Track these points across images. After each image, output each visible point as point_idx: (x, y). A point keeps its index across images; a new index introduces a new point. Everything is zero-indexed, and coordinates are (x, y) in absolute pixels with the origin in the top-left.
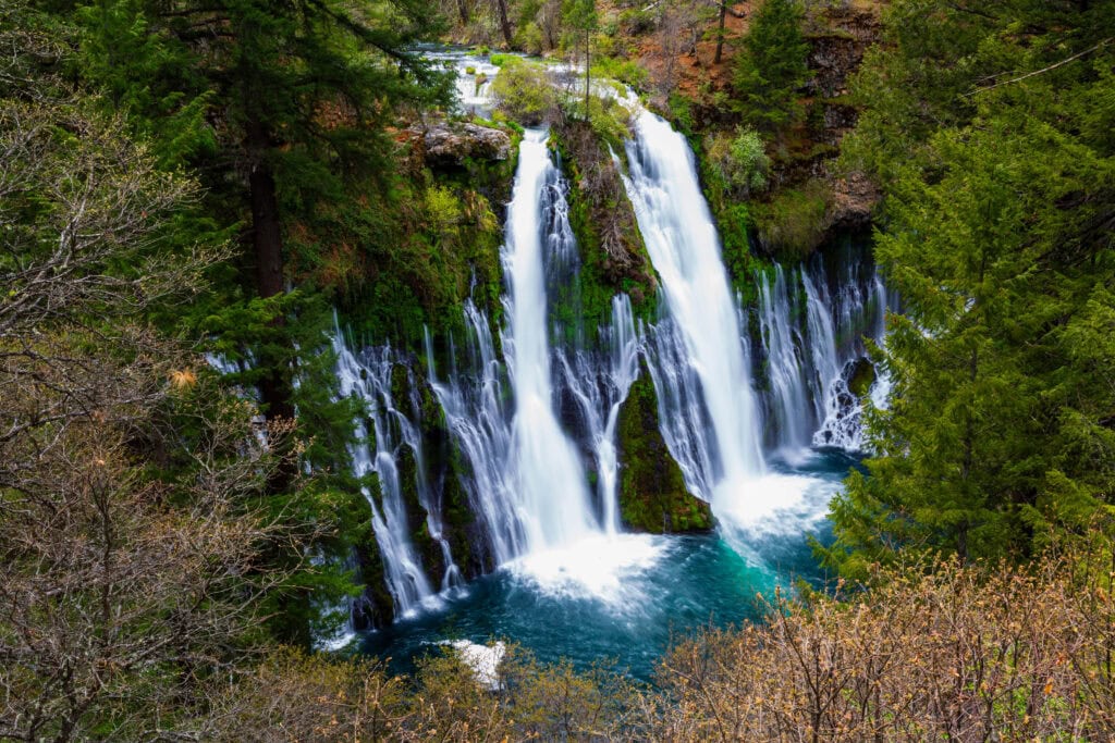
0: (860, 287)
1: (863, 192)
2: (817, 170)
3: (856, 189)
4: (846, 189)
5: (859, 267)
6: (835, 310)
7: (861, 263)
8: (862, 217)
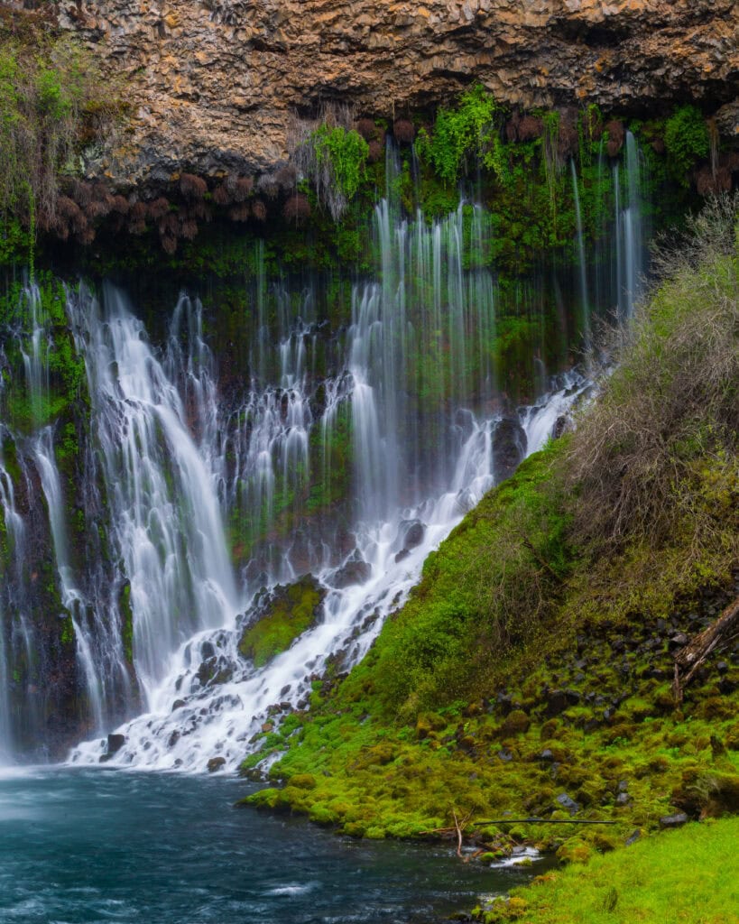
0: (308, 391)
1: (239, 101)
2: (74, 17)
3: (216, 91)
4: (181, 84)
5: (307, 340)
6: (230, 446)
7: (315, 330)
8: (259, 174)
